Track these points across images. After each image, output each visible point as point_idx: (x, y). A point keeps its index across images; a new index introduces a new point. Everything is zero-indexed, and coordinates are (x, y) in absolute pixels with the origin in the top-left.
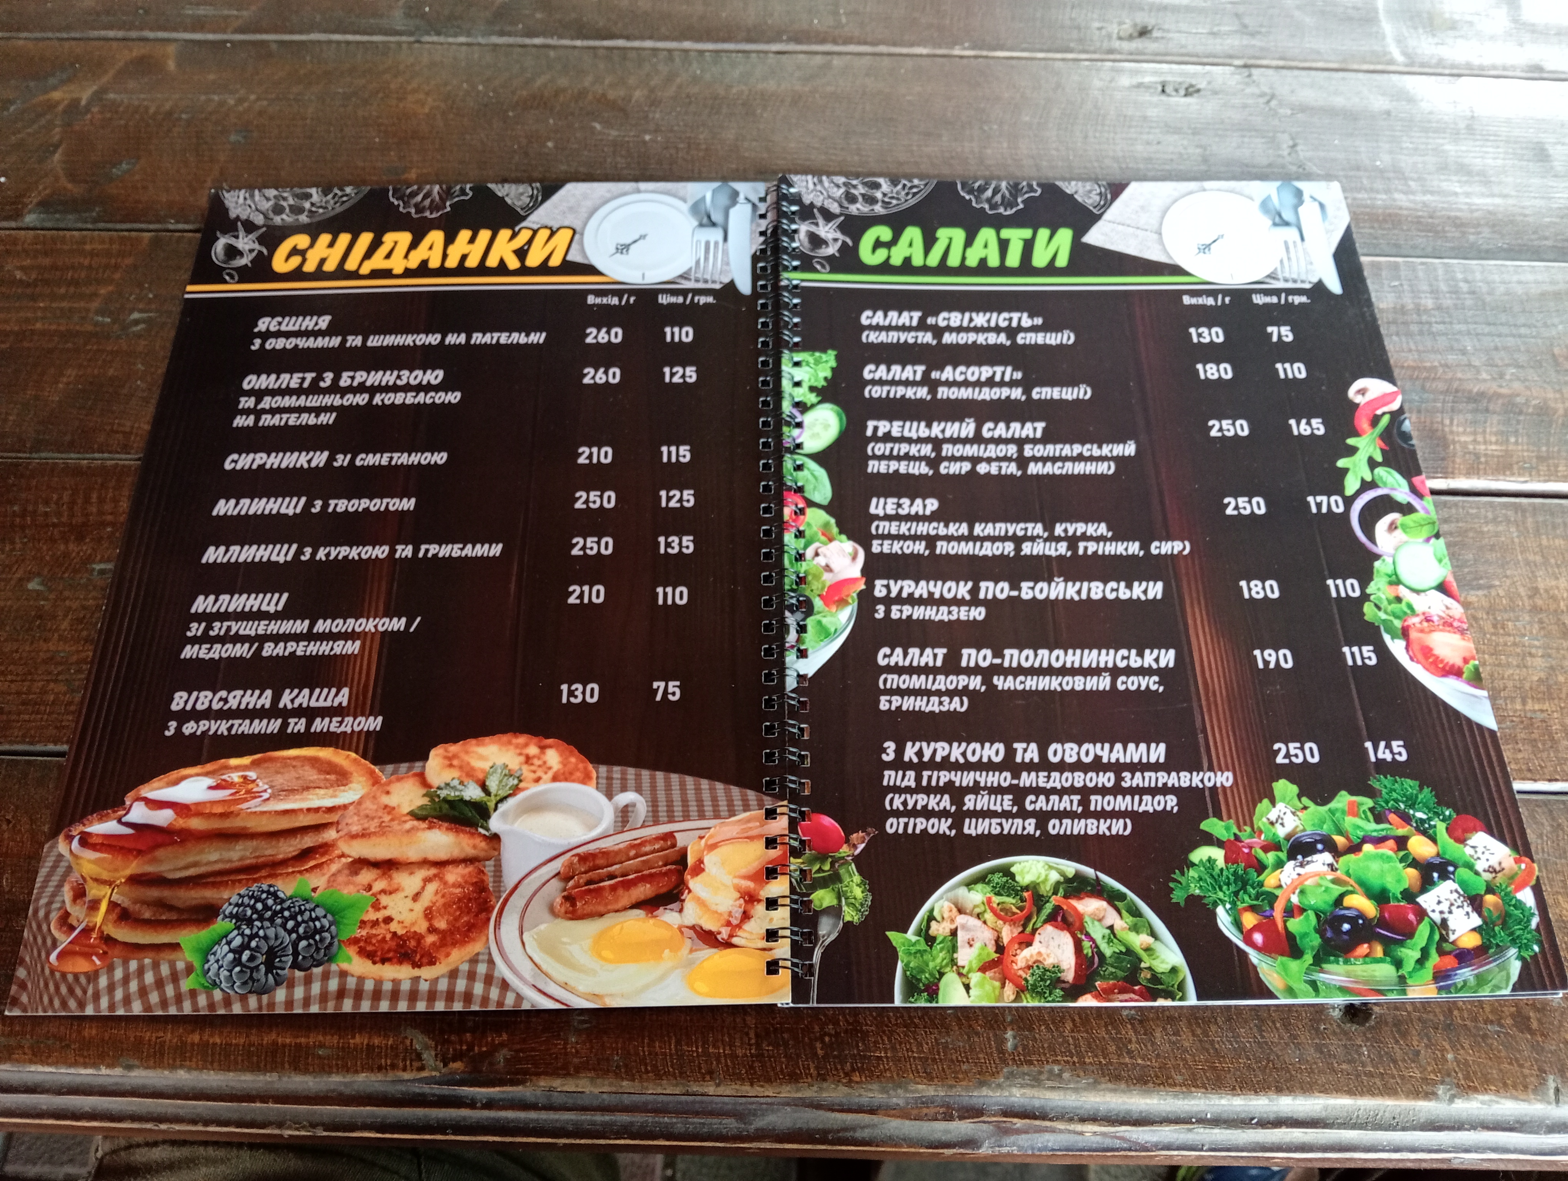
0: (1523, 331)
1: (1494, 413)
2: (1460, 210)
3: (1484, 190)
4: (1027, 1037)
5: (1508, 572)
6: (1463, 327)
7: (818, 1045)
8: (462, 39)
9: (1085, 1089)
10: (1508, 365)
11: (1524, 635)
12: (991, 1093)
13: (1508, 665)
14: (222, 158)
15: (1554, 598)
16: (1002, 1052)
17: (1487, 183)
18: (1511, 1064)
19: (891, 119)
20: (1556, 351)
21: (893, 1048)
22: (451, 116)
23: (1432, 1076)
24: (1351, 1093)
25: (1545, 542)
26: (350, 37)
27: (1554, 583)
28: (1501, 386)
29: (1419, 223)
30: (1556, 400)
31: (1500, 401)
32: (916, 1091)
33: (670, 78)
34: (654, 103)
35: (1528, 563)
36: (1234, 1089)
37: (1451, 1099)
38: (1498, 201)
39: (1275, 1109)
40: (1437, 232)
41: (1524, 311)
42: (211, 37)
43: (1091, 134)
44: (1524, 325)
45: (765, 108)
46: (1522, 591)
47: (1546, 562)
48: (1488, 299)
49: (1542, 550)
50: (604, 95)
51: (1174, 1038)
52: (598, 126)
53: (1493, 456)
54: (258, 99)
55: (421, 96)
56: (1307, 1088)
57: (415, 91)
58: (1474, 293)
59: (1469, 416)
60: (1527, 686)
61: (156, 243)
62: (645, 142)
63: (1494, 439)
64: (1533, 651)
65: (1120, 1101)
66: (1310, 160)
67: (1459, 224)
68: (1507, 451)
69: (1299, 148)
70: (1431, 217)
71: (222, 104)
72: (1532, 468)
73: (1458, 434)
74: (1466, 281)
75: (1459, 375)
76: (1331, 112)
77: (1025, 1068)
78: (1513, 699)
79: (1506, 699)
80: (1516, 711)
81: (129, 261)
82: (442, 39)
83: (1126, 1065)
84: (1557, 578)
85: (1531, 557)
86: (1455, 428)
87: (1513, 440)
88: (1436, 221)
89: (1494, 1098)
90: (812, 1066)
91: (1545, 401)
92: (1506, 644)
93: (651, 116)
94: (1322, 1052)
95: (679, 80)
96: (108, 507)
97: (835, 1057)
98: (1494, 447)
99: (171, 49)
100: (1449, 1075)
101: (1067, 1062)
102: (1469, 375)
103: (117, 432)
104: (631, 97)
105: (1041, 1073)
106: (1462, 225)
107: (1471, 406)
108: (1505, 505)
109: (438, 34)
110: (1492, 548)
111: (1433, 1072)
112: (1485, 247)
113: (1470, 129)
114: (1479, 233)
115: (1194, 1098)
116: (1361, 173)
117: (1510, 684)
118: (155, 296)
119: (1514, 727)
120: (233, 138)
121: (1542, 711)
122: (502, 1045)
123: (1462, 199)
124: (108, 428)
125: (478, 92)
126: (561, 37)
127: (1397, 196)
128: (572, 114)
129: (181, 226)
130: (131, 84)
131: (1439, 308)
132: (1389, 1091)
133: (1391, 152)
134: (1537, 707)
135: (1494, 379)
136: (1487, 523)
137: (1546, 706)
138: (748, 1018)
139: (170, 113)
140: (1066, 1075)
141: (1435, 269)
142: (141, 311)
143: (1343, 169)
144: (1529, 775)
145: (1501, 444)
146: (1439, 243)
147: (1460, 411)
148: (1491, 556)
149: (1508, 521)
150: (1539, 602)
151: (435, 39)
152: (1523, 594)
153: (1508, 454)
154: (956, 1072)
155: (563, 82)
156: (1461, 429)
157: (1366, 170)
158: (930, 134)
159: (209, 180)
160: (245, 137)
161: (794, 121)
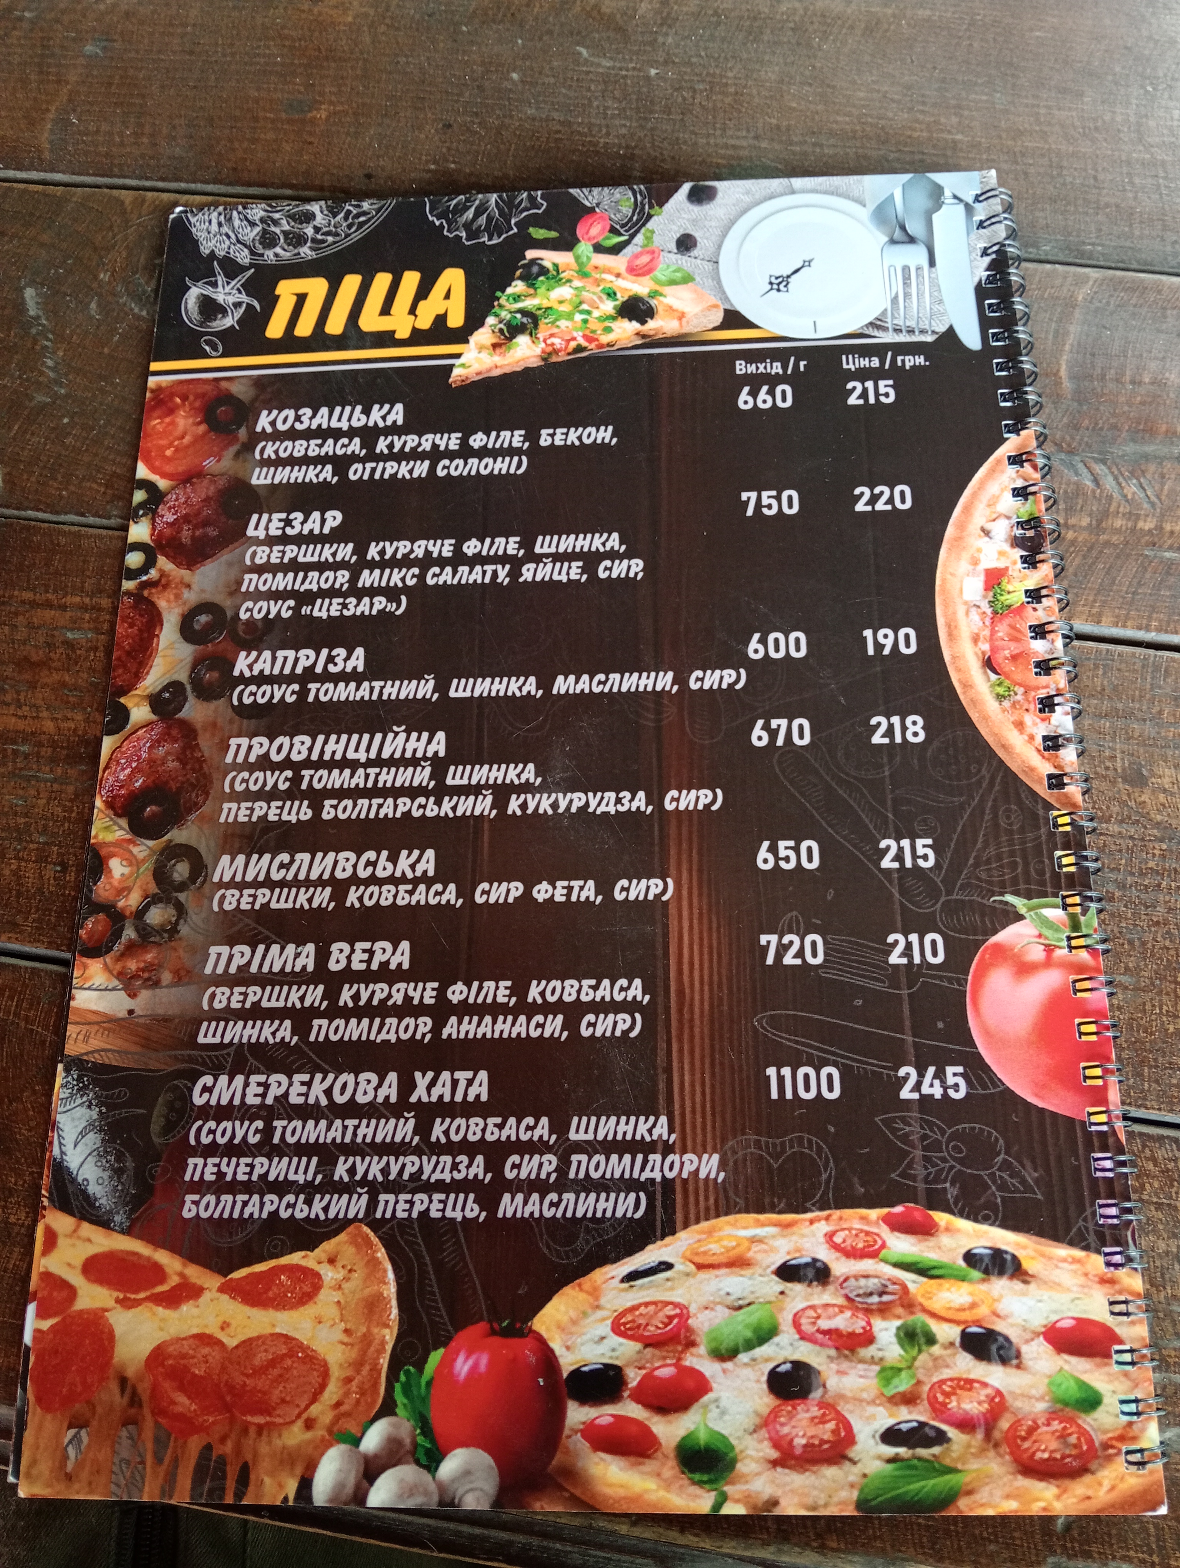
14: (73, 77)
22: (383, 28)
45: (825, 36)
52: (584, 52)
62: (648, 78)
93: (661, 39)
104: (635, 10)
120: (89, 49)
128: (550, 32)
158: (1064, 91)
159: (53, 108)
160: (104, 49)
161: (867, 58)
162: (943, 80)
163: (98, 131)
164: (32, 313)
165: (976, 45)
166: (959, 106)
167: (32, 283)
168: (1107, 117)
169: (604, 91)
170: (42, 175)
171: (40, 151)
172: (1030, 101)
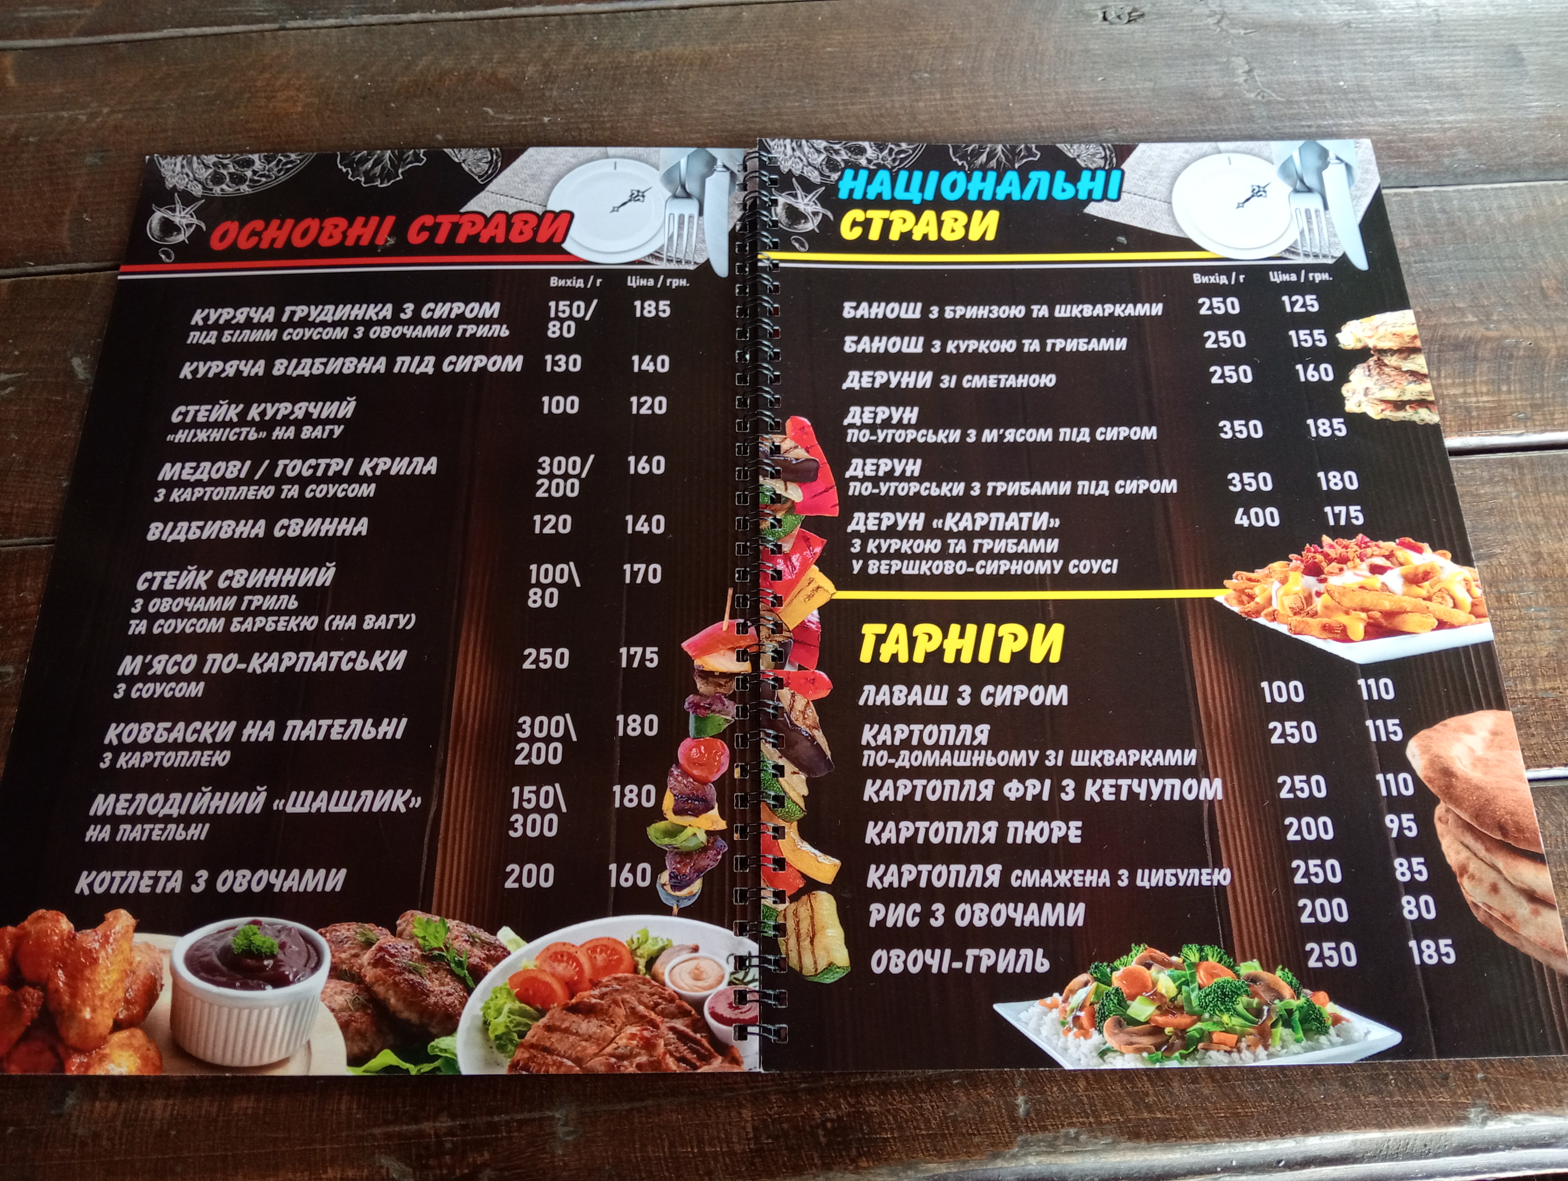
0: (1507, 263)
1: (1483, 360)
2: (1432, 130)
3: (1456, 105)
4: (1039, 1101)
5: (1509, 538)
6: (1445, 264)
7: (821, 1132)
8: (331, 22)
9: (1104, 1151)
10: (1495, 304)
11: (1530, 607)
12: (1006, 1165)
13: (1516, 641)
15: (1558, 562)
16: (1013, 1119)
17: (1459, 96)
18: (1543, 1078)
20: (1544, 283)
21: (900, 1128)
23: (1463, 1100)
24: (1380, 1126)
25: (1545, 501)
26: (207, 30)
27: (1557, 545)
28: (1488, 329)
29: (1390, 148)
30: (1547, 338)
31: (1489, 346)
32: (927, 1170)
33: (563, 50)
34: (550, 79)
35: (1529, 526)
36: (1259, 1135)
37: (1484, 1121)
38: (1471, 116)
39: (1302, 1149)
40: (1409, 157)
42: (52, 42)
43: (1030, 74)
44: (1508, 257)
46: (1525, 558)
47: (1548, 524)
48: (1468, 230)
49: (1543, 510)
50: (493, 74)
51: (1192, 1087)
53: (1485, 409)
54: (113, 112)
55: (292, 93)
56: (1334, 1125)
57: (286, 86)
58: (1453, 224)
59: (1458, 366)
60: (1536, 662)
61: (15, 289)
63: (1484, 389)
64: (1541, 623)
65: (1141, 1158)
66: (1269, 85)
67: (1432, 147)
68: (1499, 401)
69: (1255, 73)
70: (1402, 141)
71: (73, 121)
72: (1526, 419)
73: (1447, 387)
74: (1443, 211)
75: (1444, 320)
76: (1287, 28)
77: (1040, 1135)
78: (1522, 678)
79: (1515, 679)
80: (1526, 692)
82: (308, 23)
83: (1145, 1120)
84: (1560, 540)
85: (1532, 519)
86: (1443, 381)
87: (1505, 388)
88: (1407, 145)
89: (1527, 1116)
90: (816, 1155)
91: (1536, 339)
92: (1511, 619)
94: (1347, 1086)
95: (574, 50)
97: (839, 1143)
98: (1485, 398)
99: (8, 60)
100: (1480, 1097)
101: (1083, 1124)
102: (1453, 320)
105: (1056, 1138)
106: (1436, 147)
107: (1458, 354)
108: (1501, 462)
109: (304, 17)
110: (1491, 512)
111: (1464, 1095)
112: (1461, 169)
113: (1436, 36)
114: (1453, 155)
115: (1219, 1147)
116: (1324, 97)
117: (1518, 663)
118: (22, 353)
119: (1525, 711)
121: (1553, 689)
122: (485, 1165)
123: (1433, 118)
125: (355, 82)
126: (440, 10)
127: (1363, 120)
129: (41, 268)
131: (1417, 245)
132: (1419, 1120)
133: (1354, 70)
134: (1548, 686)
135: (1481, 322)
136: (1483, 484)
137: (1557, 684)
138: (744, 1111)
139: (16, 137)
140: (1083, 1138)
141: (1411, 202)
143: (1304, 94)
144: (1544, 762)
145: (1493, 394)
146: (1413, 169)
147: (1447, 361)
148: (1490, 521)
149: (1507, 480)
150: (1544, 568)
151: (301, 23)
152: (1526, 561)
153: (1500, 405)
154: (968, 1147)
155: (447, 63)
156: (1449, 381)
157: (1329, 93)
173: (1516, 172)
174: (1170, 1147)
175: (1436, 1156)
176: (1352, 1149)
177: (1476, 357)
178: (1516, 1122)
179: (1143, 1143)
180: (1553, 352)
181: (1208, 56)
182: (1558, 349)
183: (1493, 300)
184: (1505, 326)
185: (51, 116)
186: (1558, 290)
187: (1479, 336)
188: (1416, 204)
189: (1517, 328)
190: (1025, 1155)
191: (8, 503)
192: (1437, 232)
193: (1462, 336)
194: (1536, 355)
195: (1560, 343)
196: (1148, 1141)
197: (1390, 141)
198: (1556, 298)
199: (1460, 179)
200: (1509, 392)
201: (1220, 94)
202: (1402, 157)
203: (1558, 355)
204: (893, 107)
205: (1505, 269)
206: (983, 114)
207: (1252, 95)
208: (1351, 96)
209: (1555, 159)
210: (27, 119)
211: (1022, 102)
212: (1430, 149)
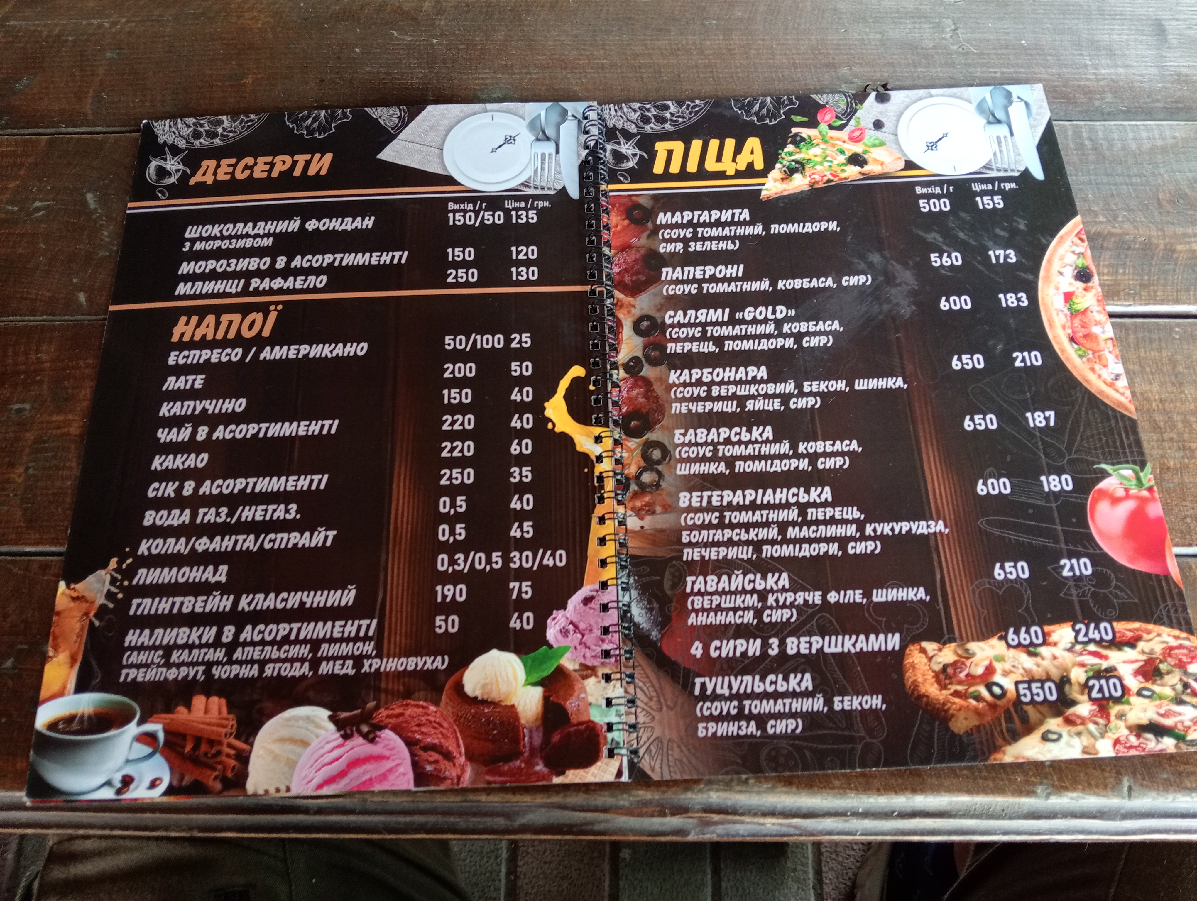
0: (1134, 180)
1: (1107, 249)
2: (1088, 80)
3: (1109, 62)
6: (1086, 178)
9: (765, 792)
10: (1122, 209)
12: (694, 796)
14: (101, 71)
15: (1148, 400)
17: (1112, 56)
18: (1095, 769)
19: (630, 18)
20: (1161, 196)
22: (280, 29)
23: (1033, 779)
24: (969, 792)
25: (1143, 354)
27: (1148, 387)
28: (1114, 227)
29: (1057, 91)
30: (1158, 236)
31: (1113, 240)
32: (637, 796)
34: (440, 12)
36: (879, 790)
37: (1048, 796)
38: (1120, 71)
39: (911, 804)
40: (1069, 99)
41: (1136, 163)
43: (790, 24)
44: (1136, 175)
45: (528, 13)
47: (1143, 371)
48: (1108, 154)
49: (1140, 361)
50: (400, 7)
52: (395, 33)
54: (128, 22)
55: (255, 14)
56: (936, 789)
57: (251, 9)
58: (1096, 149)
61: (51, 143)
62: (432, 45)
63: (1106, 271)
65: (792, 800)
66: (968, 41)
67: (1088, 92)
68: (1116, 280)
69: (959, 31)
70: (1064, 87)
71: (100, 26)
72: (1135, 294)
74: (1090, 139)
77: (721, 777)
81: (30, 160)
84: (1151, 384)
87: (1121, 271)
88: (1069, 90)
89: (1081, 795)
91: (1150, 238)
93: (437, 23)
96: (21, 359)
98: (1106, 278)
100: (1046, 778)
101: (752, 772)
103: (26, 299)
104: (422, 7)
105: (732, 780)
106: (1090, 92)
111: (1034, 775)
112: (1108, 109)
113: (1100, 10)
114: (1103, 99)
115: (849, 797)
116: (1009, 51)
118: (52, 188)
120: (109, 55)
123: (1091, 71)
124: (19, 295)
125: (302, 8)
127: (1037, 69)
128: (375, 24)
129: (70, 130)
130: (28, 13)
132: (999, 790)
133: (1034, 33)
135: (1109, 221)
139: (59, 36)
140: (751, 781)
142: (41, 200)
143: (994, 49)
145: (1112, 275)
146: (1069, 107)
153: (1117, 283)
157: (1013, 49)
158: (661, 30)
159: (91, 90)
160: (118, 54)
161: (552, 23)
162: (595, 31)
163: (119, 101)
164: (92, 207)
165: (611, 9)
166: (604, 44)
167: (89, 191)
168: (684, 42)
169: (408, 54)
170: (89, 129)
171: (85, 115)
172: (642, 37)
173: (1149, 114)
174: (814, 794)
175: (1011, 818)
176: (949, 808)
177: (1102, 247)
178: (1072, 798)
179: (794, 789)
180: (1162, 247)
181: (925, 17)
182: (1166, 245)
183: (1120, 206)
184: (1127, 226)
185: (84, 22)
186: (1172, 202)
187: (1106, 232)
188: (1070, 133)
189: (1136, 228)
190: (709, 790)
191: (35, 292)
192: (1083, 154)
193: (1093, 231)
194: (1148, 248)
195: (1167, 240)
196: (798, 788)
197: (1056, 86)
198: (1169, 207)
199: (1106, 117)
200: (1124, 274)
201: (931, 45)
202: (1063, 98)
203: (1165, 249)
204: (687, 44)
205: (1132, 184)
206: (753, 52)
207: (955, 48)
208: (1029, 52)
209: (1180, 105)
210: (67, 24)
211: (782, 45)
212: (1085, 93)
